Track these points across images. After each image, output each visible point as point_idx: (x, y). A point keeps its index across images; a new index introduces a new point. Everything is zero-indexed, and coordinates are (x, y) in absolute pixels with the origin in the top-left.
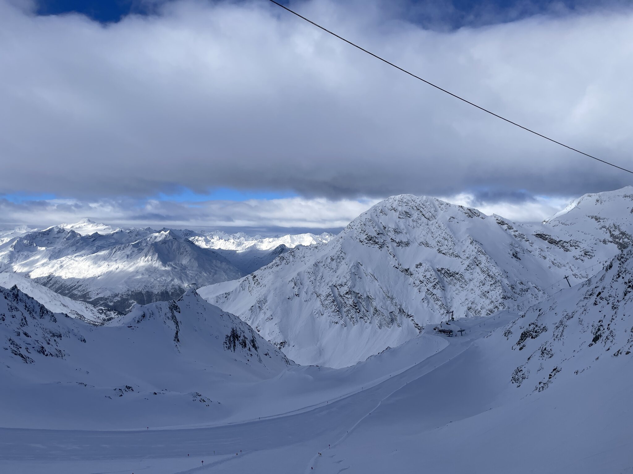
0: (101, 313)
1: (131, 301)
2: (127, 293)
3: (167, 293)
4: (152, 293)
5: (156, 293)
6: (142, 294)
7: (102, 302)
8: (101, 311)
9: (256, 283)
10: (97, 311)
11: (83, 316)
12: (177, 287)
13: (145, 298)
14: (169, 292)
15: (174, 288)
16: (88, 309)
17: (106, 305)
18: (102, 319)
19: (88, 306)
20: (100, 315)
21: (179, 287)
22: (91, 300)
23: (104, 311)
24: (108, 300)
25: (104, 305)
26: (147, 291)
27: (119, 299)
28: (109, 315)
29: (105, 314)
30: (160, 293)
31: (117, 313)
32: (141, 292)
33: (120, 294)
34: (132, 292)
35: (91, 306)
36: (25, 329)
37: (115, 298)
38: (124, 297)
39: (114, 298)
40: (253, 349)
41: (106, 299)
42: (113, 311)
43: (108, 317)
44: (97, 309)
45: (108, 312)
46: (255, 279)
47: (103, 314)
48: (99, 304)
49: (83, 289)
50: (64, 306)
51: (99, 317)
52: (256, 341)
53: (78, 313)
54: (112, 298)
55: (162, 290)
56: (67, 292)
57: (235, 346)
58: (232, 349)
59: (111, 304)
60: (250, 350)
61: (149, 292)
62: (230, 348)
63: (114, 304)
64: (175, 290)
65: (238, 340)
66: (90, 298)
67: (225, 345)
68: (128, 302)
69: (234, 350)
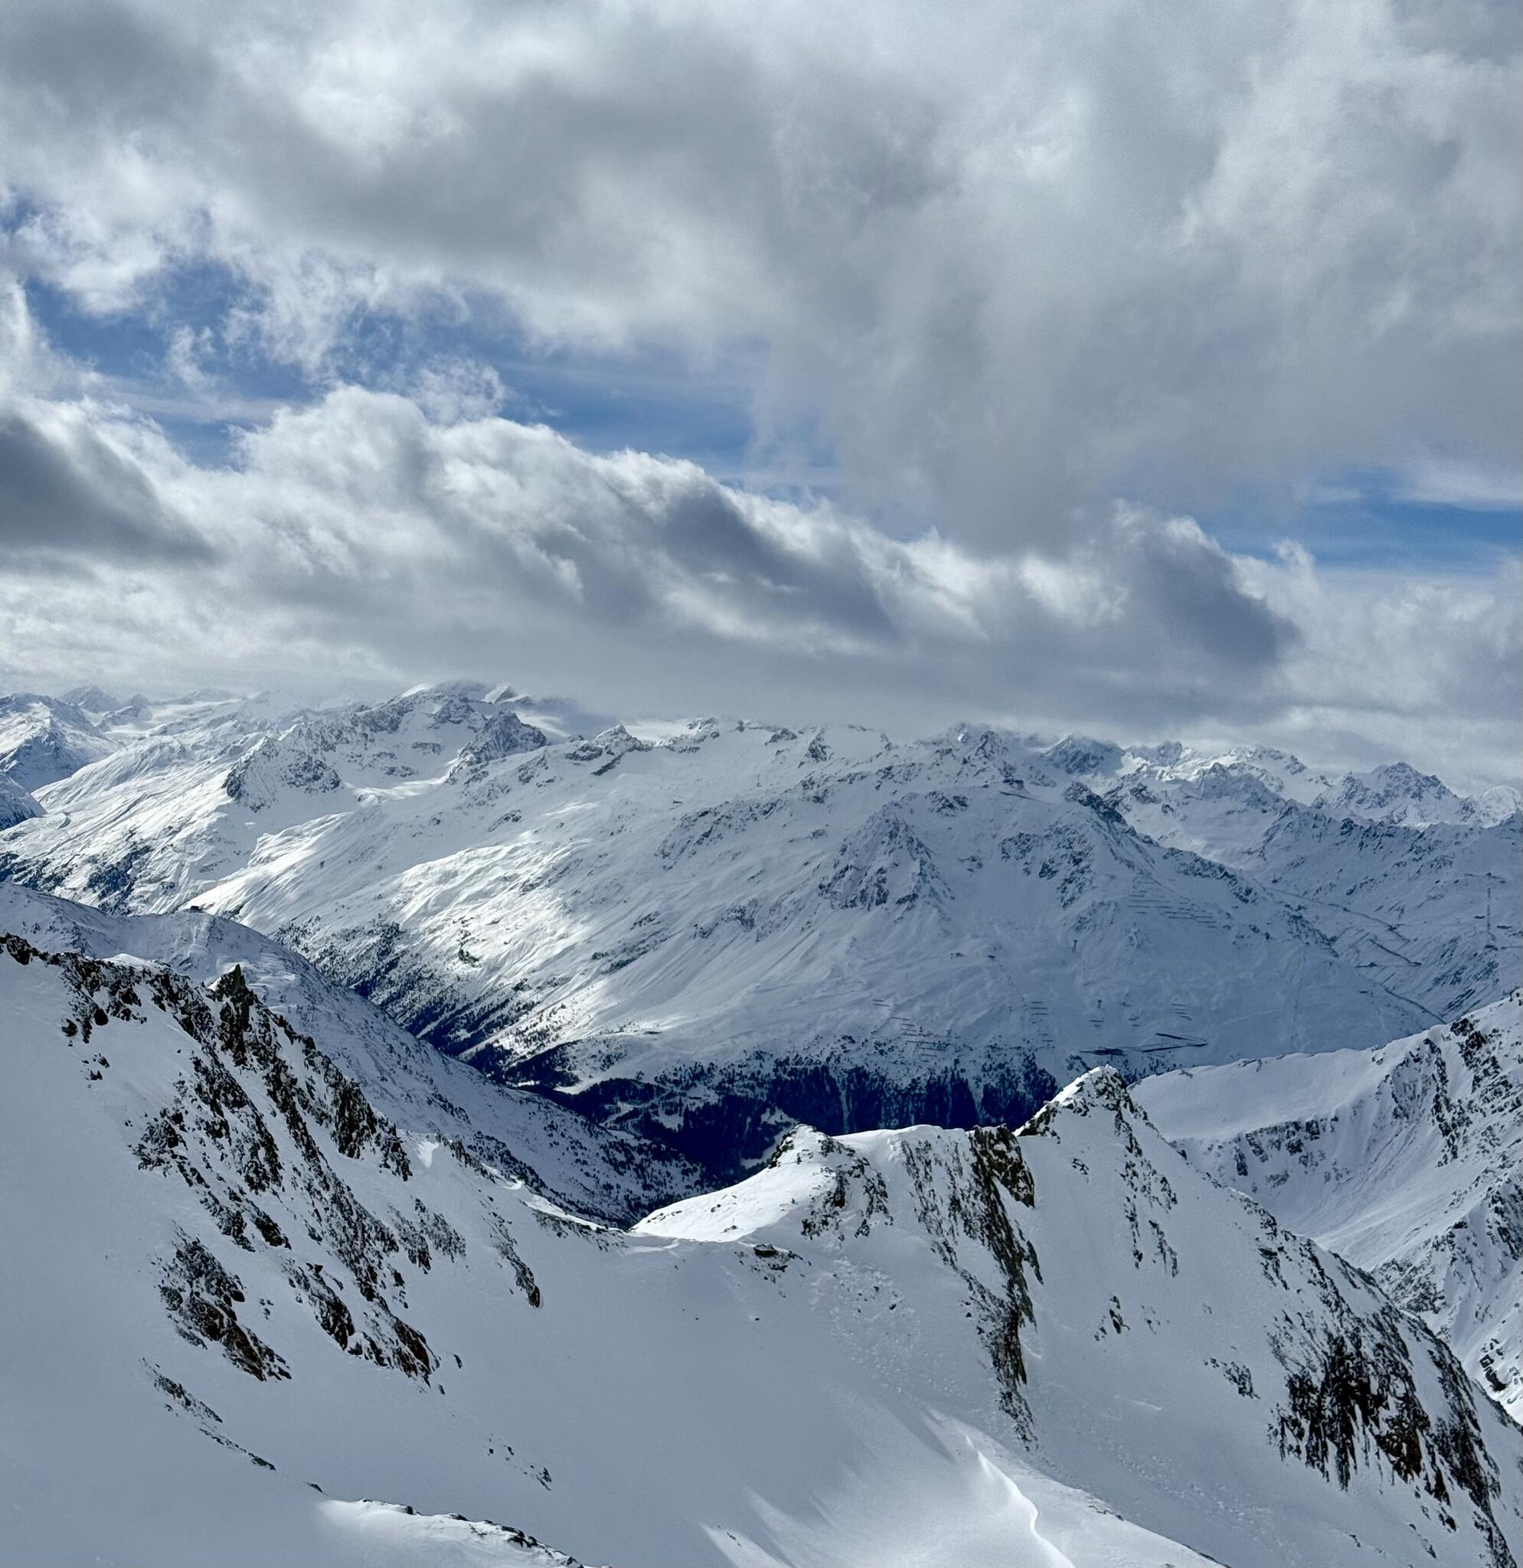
0: (618, 1167)
1: (772, 1113)
2: (755, 1065)
3: (961, 1086)
4: (883, 1079)
5: (905, 1083)
6: (831, 1080)
7: (626, 1108)
8: (621, 1157)
9: (1487, 1081)
10: (602, 1154)
11: (532, 1172)
12: (1017, 1065)
13: (845, 1108)
14: (972, 1084)
15: (1001, 1066)
16: (556, 1137)
17: (649, 1128)
18: (626, 1198)
19: (557, 1120)
20: (614, 1179)
21: (1030, 1064)
22: (574, 1090)
23: (638, 1158)
24: (655, 1100)
25: (635, 1120)
26: (857, 1069)
27: (714, 1098)
28: (658, 1183)
29: (640, 1170)
30: (923, 1083)
31: (696, 1176)
32: (825, 1069)
33: (716, 1073)
34: (779, 1063)
35: (572, 1124)
36: (265, 1201)
37: (691, 1093)
38: (738, 1090)
39: (688, 1087)
40: (1460, 1495)
41: (648, 1092)
42: (678, 1158)
43: (653, 1194)
44: (603, 1141)
45: (656, 1165)
46: (1481, 1054)
47: (630, 1174)
48: (614, 1117)
49: (538, 1028)
50: (448, 1107)
51: (608, 1187)
52: (1480, 1443)
53: (508, 1153)
54: (677, 1090)
55: (938, 1072)
56: (464, 1034)
57: (1346, 1451)
58: (1331, 1465)
59: (673, 1123)
60: (1440, 1492)
61: (866, 1075)
62: (1316, 1456)
63: (686, 1121)
64: (1003, 1079)
65: (1369, 1416)
66: (571, 1081)
67: (1291, 1439)
68: (757, 1120)
69: (1344, 1478)
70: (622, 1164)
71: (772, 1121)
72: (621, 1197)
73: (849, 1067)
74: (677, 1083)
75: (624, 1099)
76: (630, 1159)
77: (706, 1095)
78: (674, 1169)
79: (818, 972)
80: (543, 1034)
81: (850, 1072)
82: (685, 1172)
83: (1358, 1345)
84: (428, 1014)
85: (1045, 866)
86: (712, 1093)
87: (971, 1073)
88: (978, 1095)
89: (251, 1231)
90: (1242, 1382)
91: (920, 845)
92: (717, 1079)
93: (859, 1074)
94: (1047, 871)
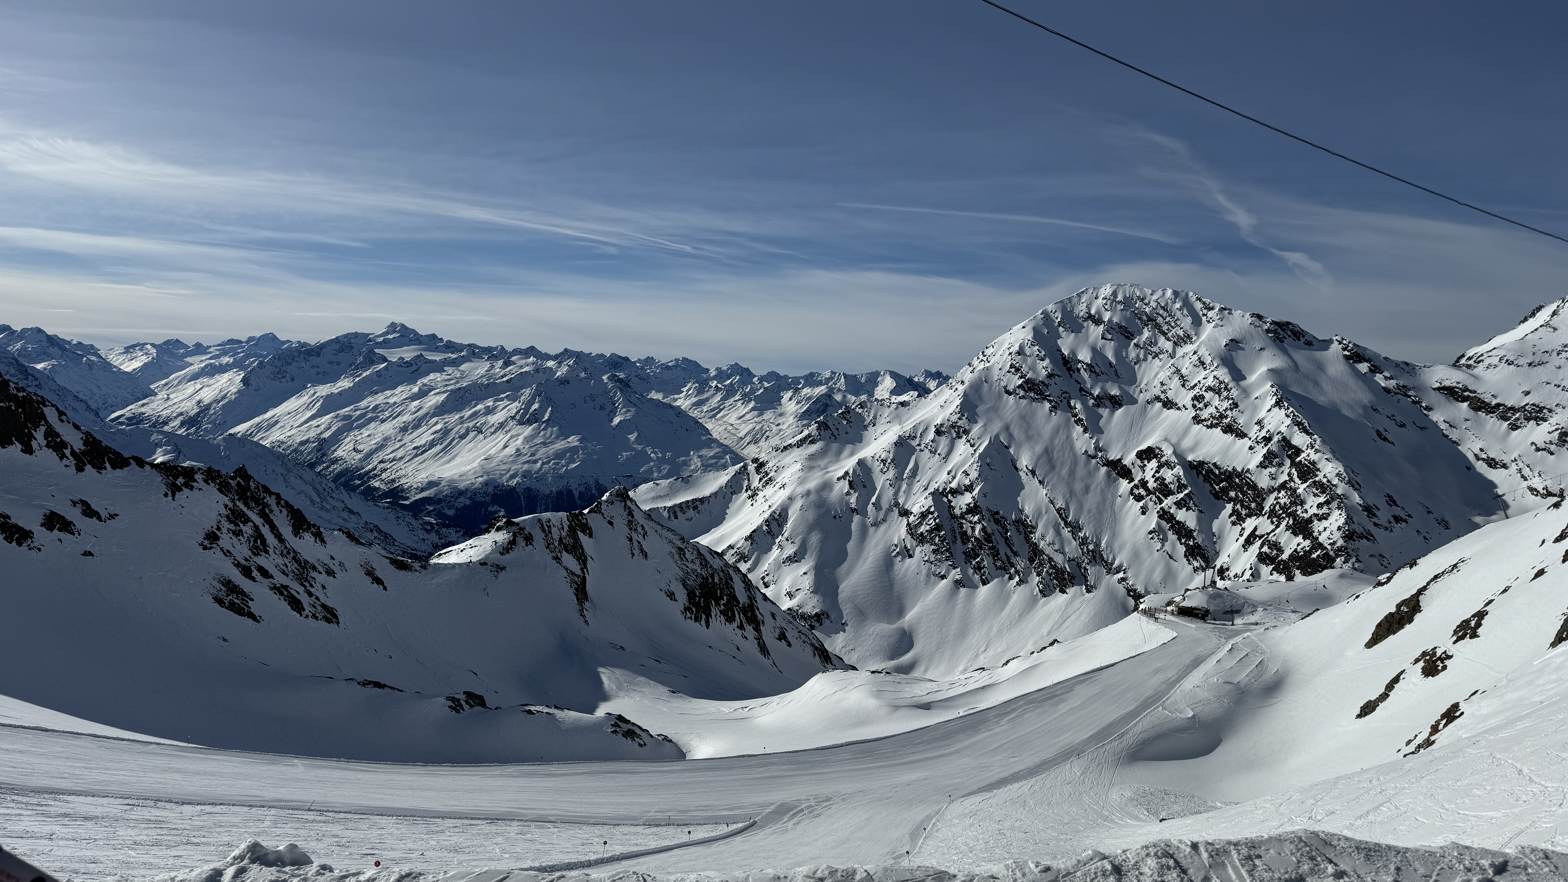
0: (427, 531)
1: (493, 506)
2: (485, 488)
4: (538, 491)
5: (547, 492)
6: (517, 493)
7: (430, 508)
8: (429, 528)
9: (764, 481)
10: (420, 527)
11: (390, 536)
12: (592, 483)
13: (523, 503)
14: (574, 492)
15: (585, 483)
16: (400, 521)
17: (440, 515)
18: (432, 543)
19: (400, 514)
20: (426, 536)
21: (597, 482)
23: (436, 528)
24: (443, 504)
25: (435, 513)
26: (528, 488)
27: (468, 502)
28: (445, 537)
29: (438, 533)
30: (555, 492)
31: (462, 533)
32: (514, 488)
33: (469, 492)
34: (495, 487)
35: (407, 516)
36: (262, 560)
37: (459, 500)
38: (478, 499)
39: (457, 498)
40: (749, 629)
41: (439, 501)
42: (453, 527)
43: (443, 541)
44: (421, 521)
45: (444, 530)
47: (433, 534)
48: (425, 512)
49: (390, 478)
50: (351, 512)
51: (424, 540)
52: (758, 609)
53: (379, 529)
54: (452, 500)
55: (561, 487)
56: (357, 482)
57: (708, 616)
58: (703, 622)
59: (451, 512)
60: (741, 627)
61: (531, 490)
62: (697, 619)
63: (456, 512)
64: (586, 488)
65: (717, 604)
66: (407, 499)
67: (689, 615)
68: (486, 510)
69: (708, 626)
70: (430, 530)
71: (493, 510)
72: (429, 543)
73: (524, 487)
74: (452, 497)
75: (429, 505)
76: (433, 528)
77: (464, 501)
78: (452, 531)
79: (510, 450)
80: (393, 481)
81: (525, 489)
82: (457, 532)
83: (713, 579)
84: (341, 474)
85: (601, 406)
86: (467, 500)
87: (573, 487)
88: (577, 495)
89: (255, 573)
90: (671, 595)
91: (551, 399)
92: (469, 495)
93: (529, 489)
94: (602, 408)
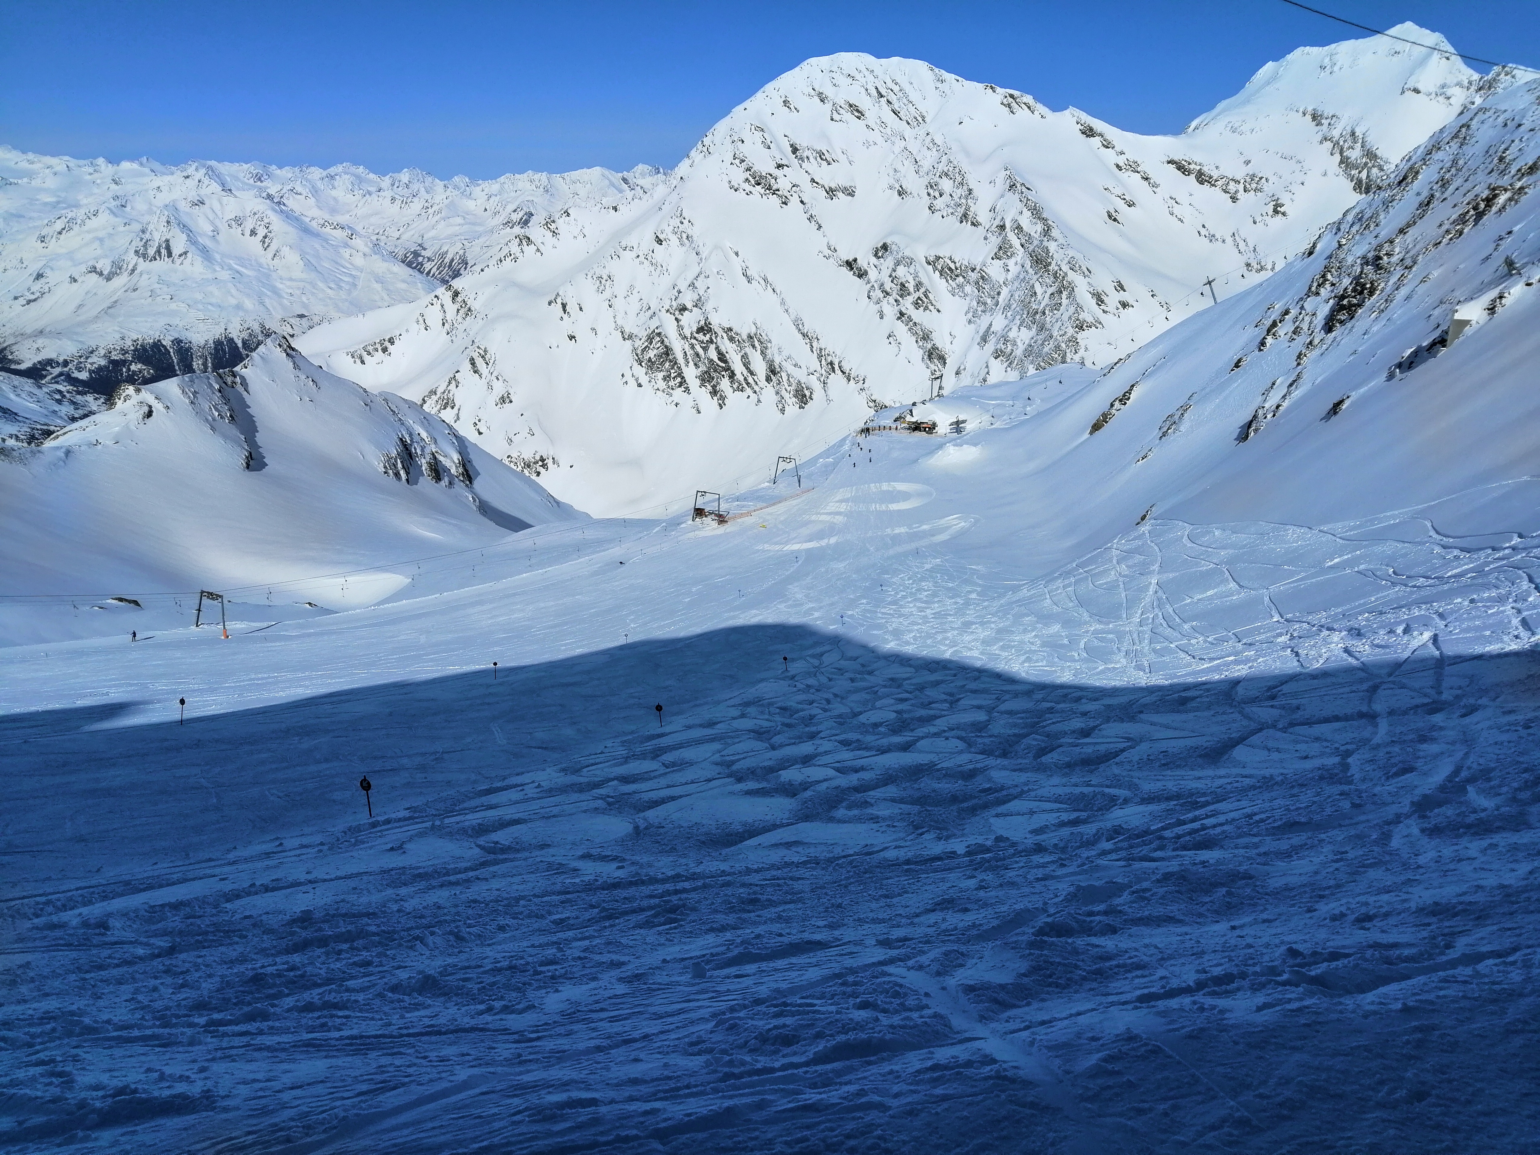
0: (59, 402)
3: (231, 341)
4: (190, 342)
5: (202, 343)
6: (164, 346)
7: (55, 373)
8: (58, 397)
9: (461, 311)
10: (48, 396)
12: (256, 328)
13: (174, 358)
14: (236, 340)
16: (20, 391)
17: (71, 380)
19: (16, 383)
20: (56, 407)
21: (263, 326)
22: (23, 367)
23: (68, 395)
24: (70, 366)
25: (62, 378)
26: (176, 339)
27: (103, 362)
28: (83, 406)
29: (71, 401)
30: (211, 342)
31: (102, 400)
32: (159, 341)
33: (101, 349)
35: (27, 384)
37: (89, 360)
38: (115, 356)
39: (87, 358)
41: (65, 363)
42: (91, 393)
44: (46, 390)
45: (80, 398)
47: (66, 403)
48: (49, 377)
54: (82, 360)
55: (218, 336)
59: (84, 376)
61: (181, 341)
63: (91, 375)
64: (250, 335)
66: (20, 362)
68: (129, 369)
74: (80, 357)
75: (52, 368)
76: (64, 397)
77: (98, 361)
78: (90, 398)
81: (173, 341)
82: (96, 399)
85: (252, 231)
86: (101, 359)
87: (234, 335)
88: (240, 344)
91: (185, 225)
92: (102, 352)
93: (177, 341)
94: (253, 233)
